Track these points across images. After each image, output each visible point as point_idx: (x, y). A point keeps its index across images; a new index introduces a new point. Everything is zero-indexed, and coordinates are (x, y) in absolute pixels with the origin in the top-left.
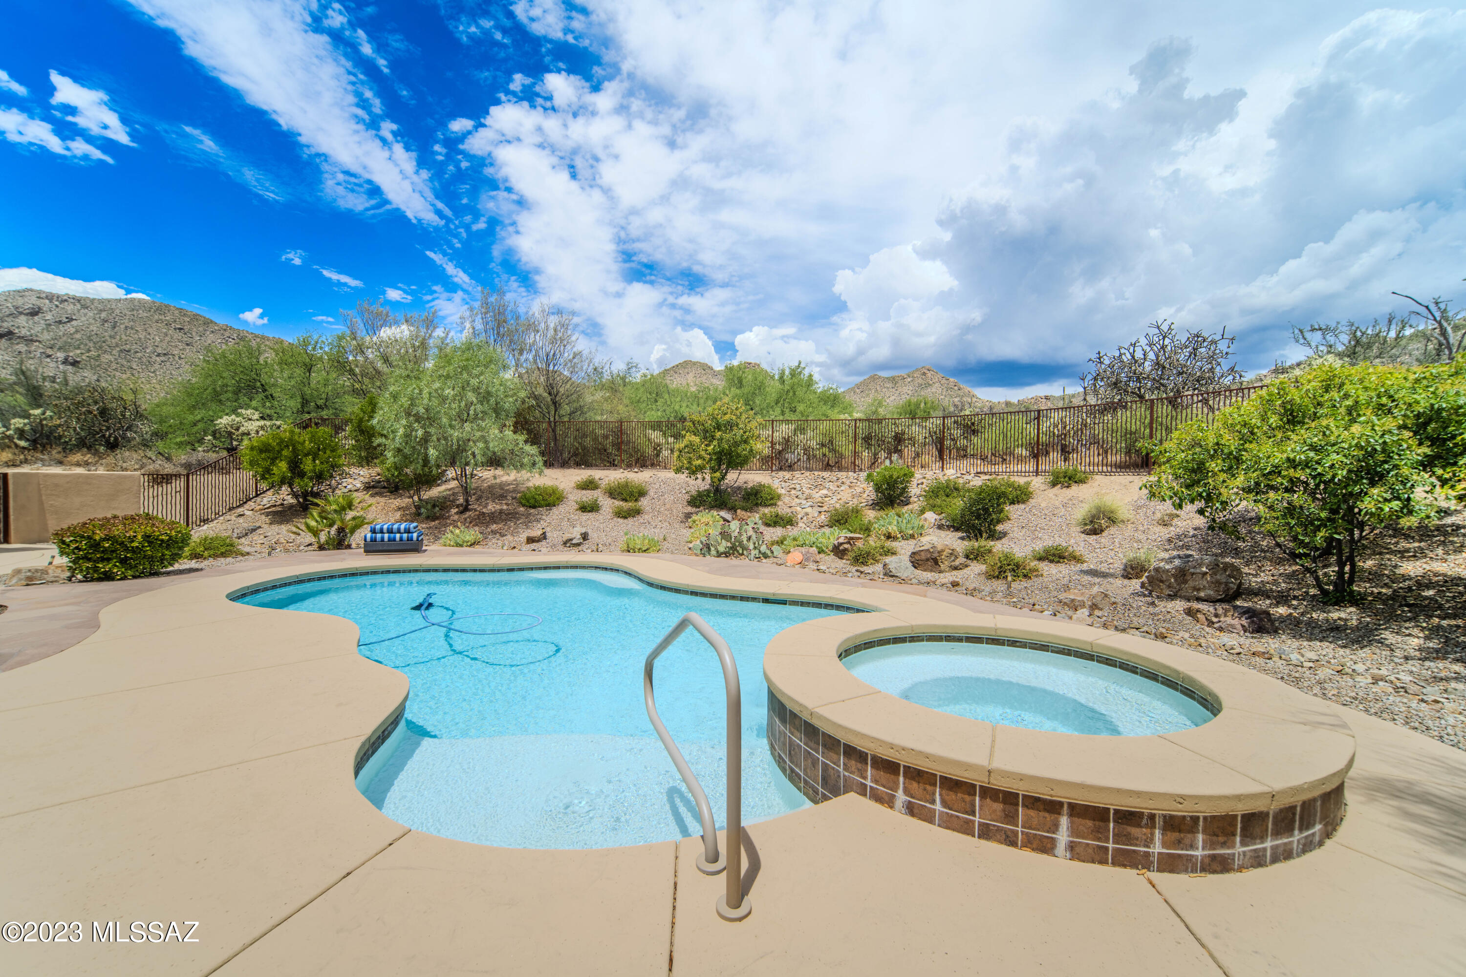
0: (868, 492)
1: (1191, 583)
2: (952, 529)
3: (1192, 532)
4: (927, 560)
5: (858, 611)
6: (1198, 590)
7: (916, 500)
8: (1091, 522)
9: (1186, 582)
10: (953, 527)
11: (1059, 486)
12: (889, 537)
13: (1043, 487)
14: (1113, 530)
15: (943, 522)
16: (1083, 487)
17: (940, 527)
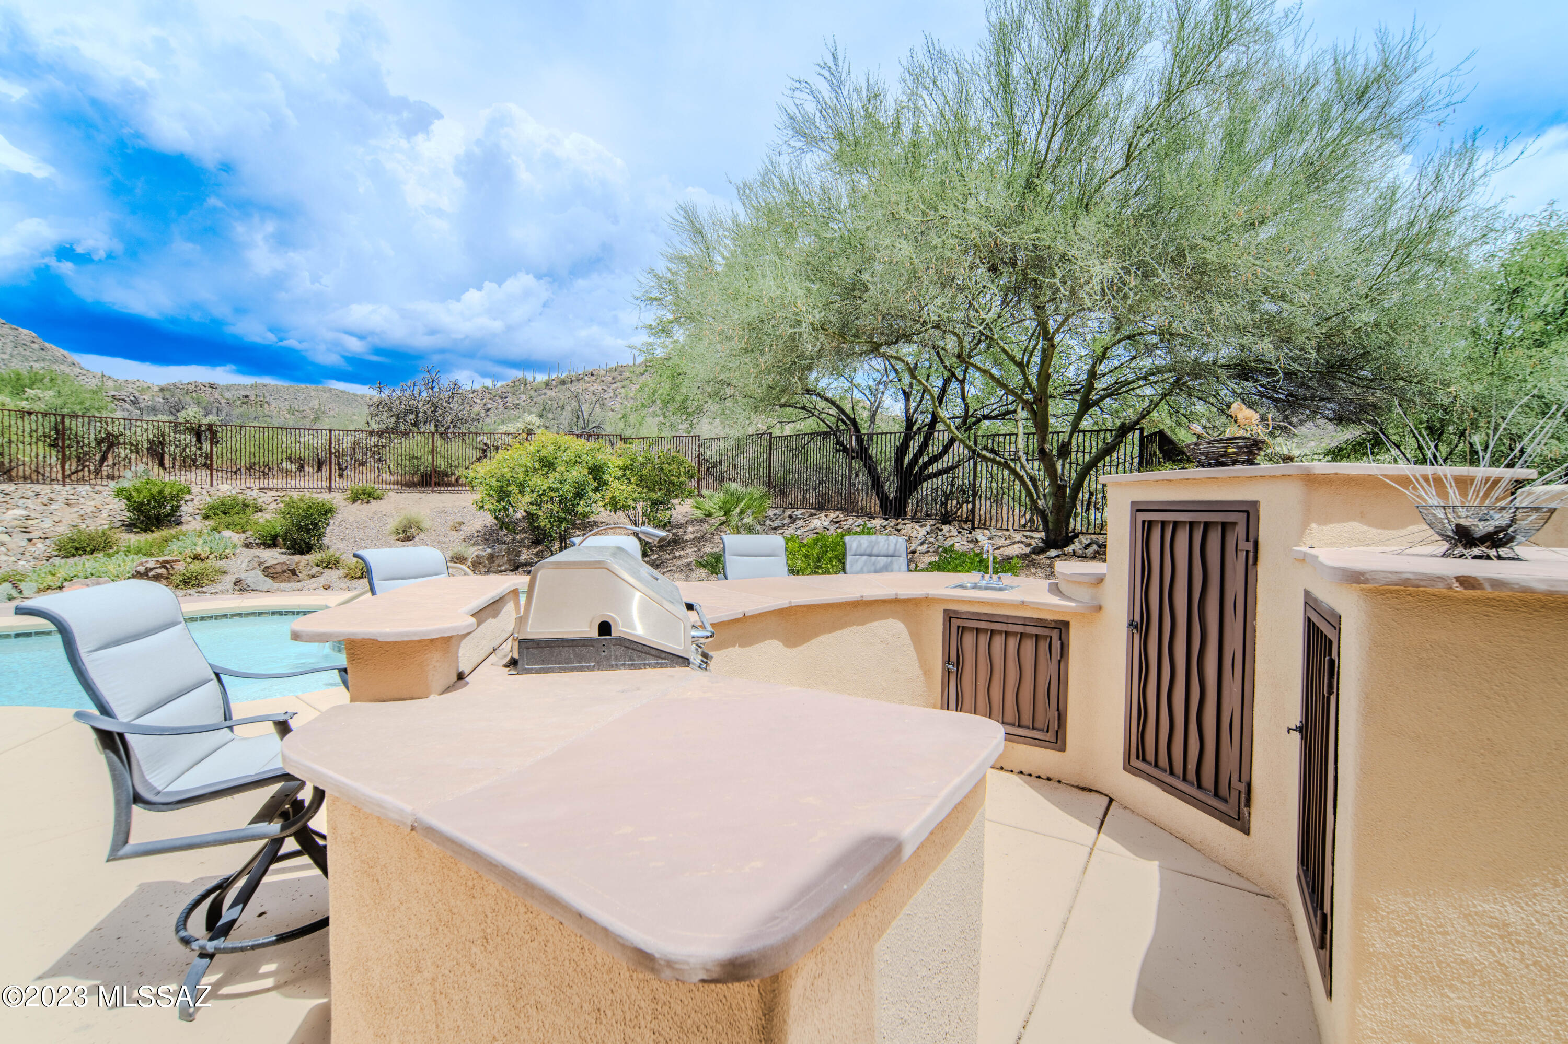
0: (118, 509)
1: (497, 563)
2: (262, 547)
3: (476, 534)
4: (284, 572)
5: (305, 613)
6: (500, 566)
7: (191, 519)
8: (404, 531)
9: (493, 562)
10: (264, 544)
11: (359, 502)
12: (197, 557)
13: (342, 503)
14: (421, 536)
15: (252, 540)
16: (380, 502)
17: (247, 545)
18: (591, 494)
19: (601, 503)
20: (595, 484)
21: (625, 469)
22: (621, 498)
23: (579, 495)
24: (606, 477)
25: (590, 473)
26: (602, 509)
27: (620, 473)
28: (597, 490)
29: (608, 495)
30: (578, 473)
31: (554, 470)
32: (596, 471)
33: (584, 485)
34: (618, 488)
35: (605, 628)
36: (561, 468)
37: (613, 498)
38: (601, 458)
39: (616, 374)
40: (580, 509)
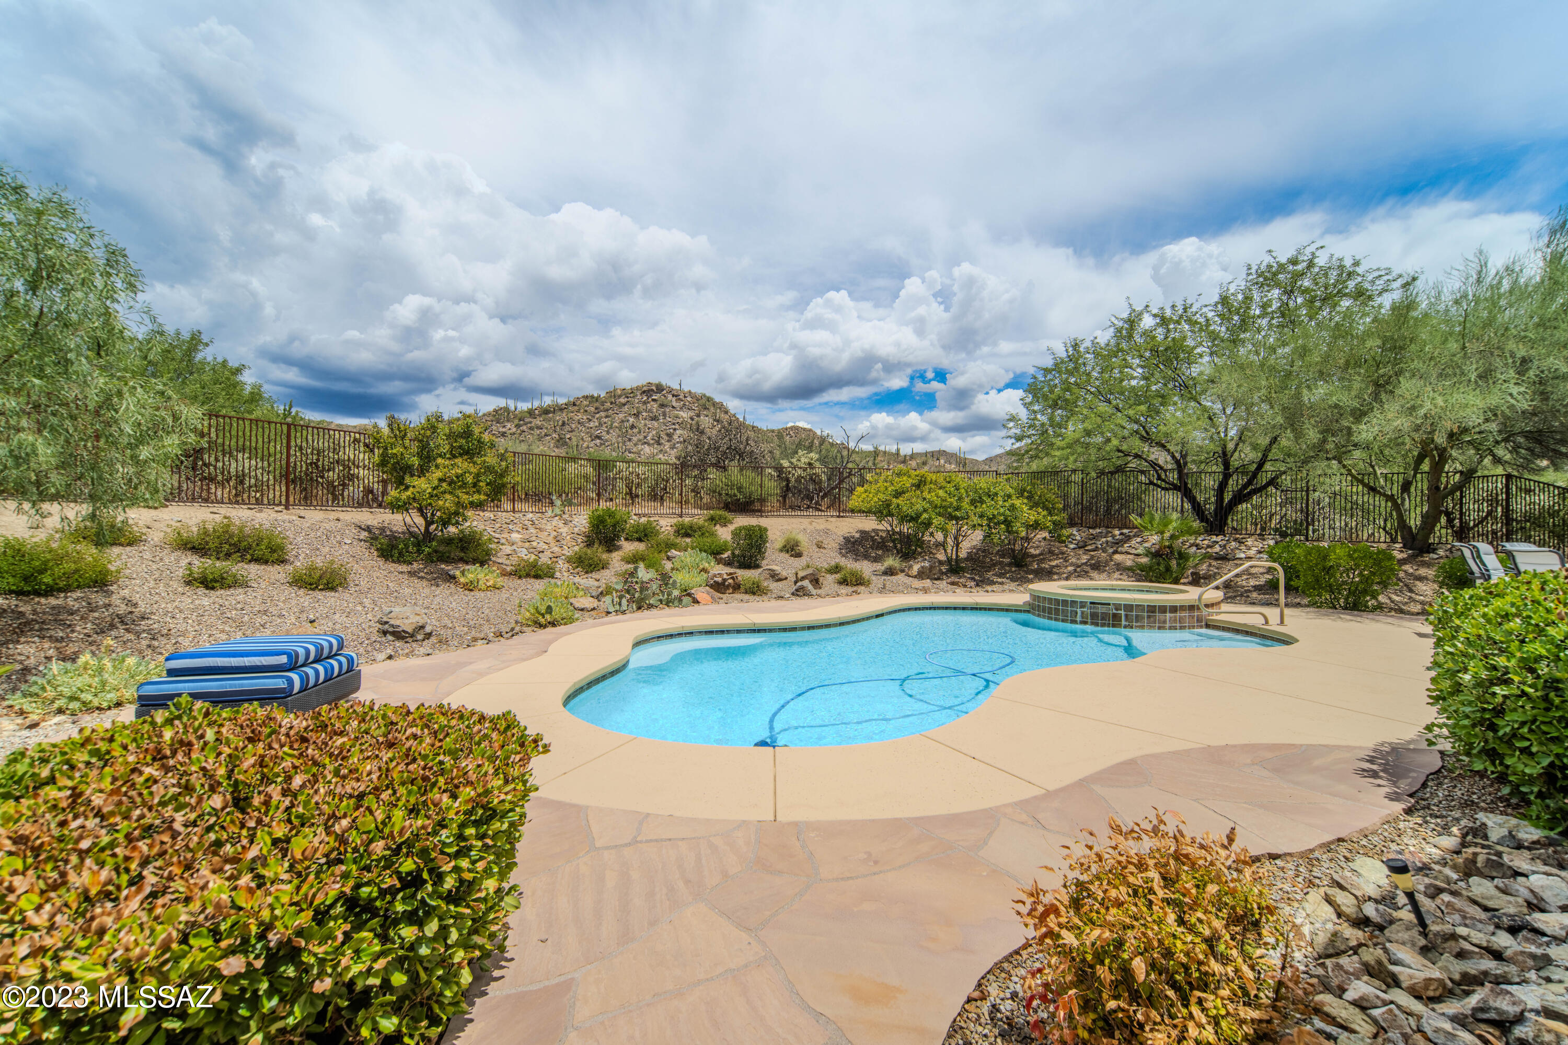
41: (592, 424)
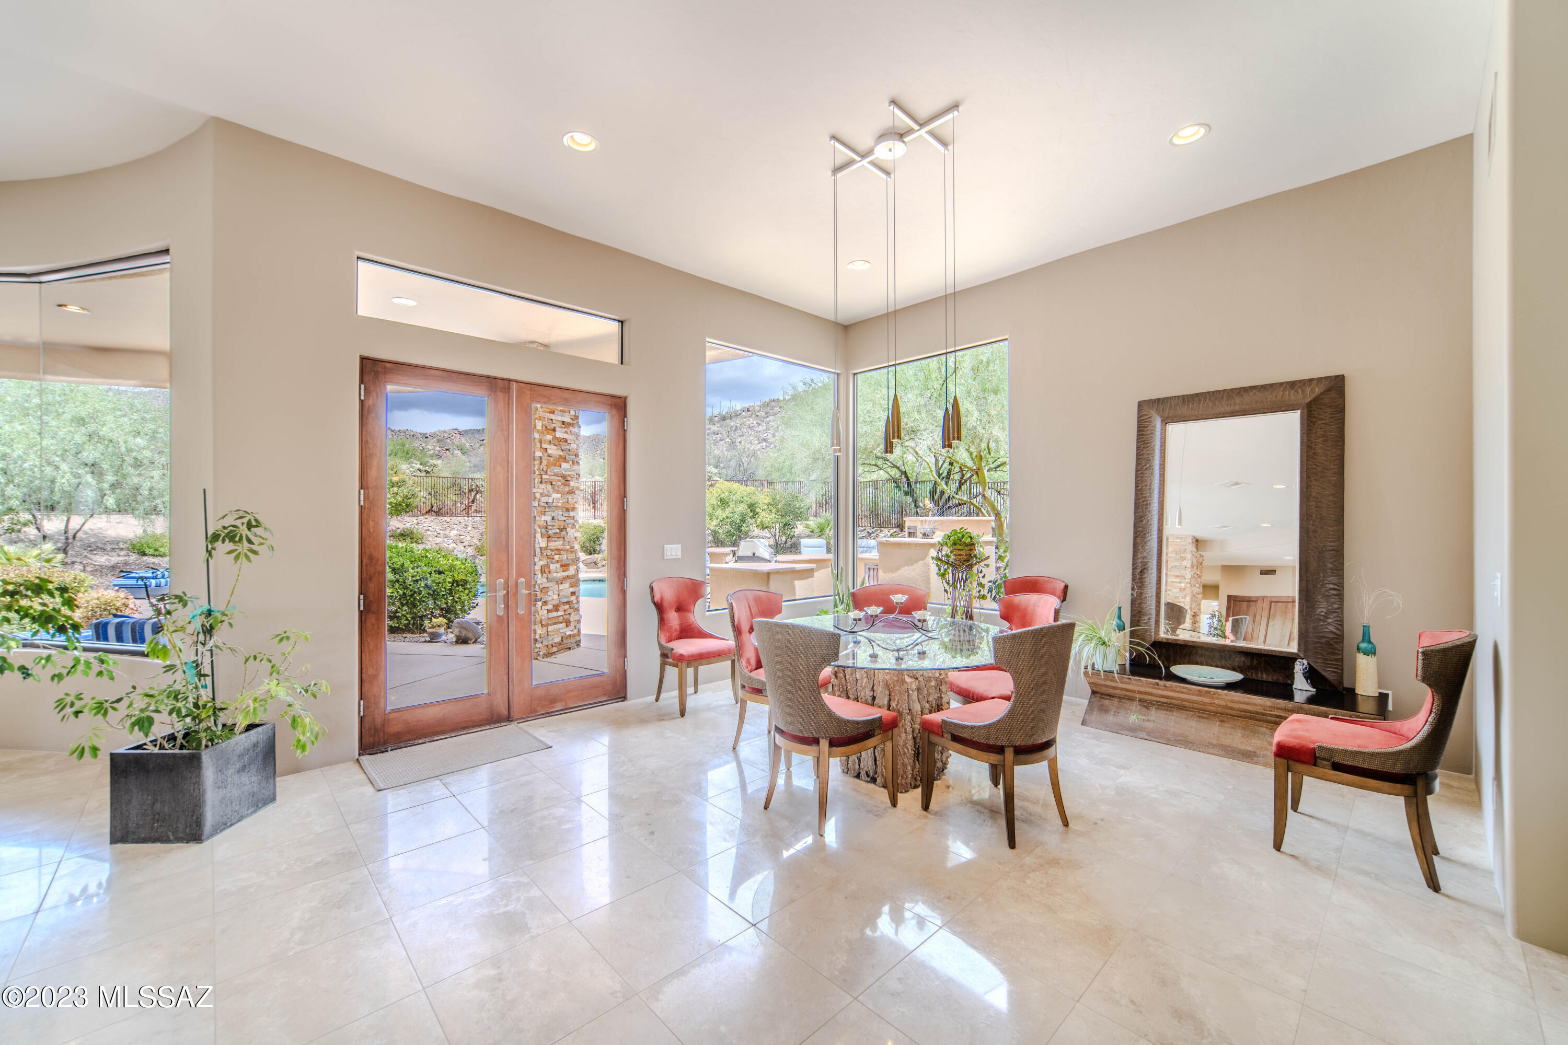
18: (749, 520)
19: (754, 525)
20: (752, 514)
21: (769, 505)
22: (766, 521)
23: (743, 521)
24: (758, 510)
25: (749, 507)
26: (755, 528)
27: (766, 507)
28: (753, 517)
29: (759, 520)
30: (742, 508)
31: (729, 506)
32: (752, 507)
33: (746, 515)
34: (765, 516)
35: (754, 554)
36: (732, 505)
37: (762, 522)
38: (755, 498)
39: (768, 409)
40: (743, 529)
41: (760, 428)
